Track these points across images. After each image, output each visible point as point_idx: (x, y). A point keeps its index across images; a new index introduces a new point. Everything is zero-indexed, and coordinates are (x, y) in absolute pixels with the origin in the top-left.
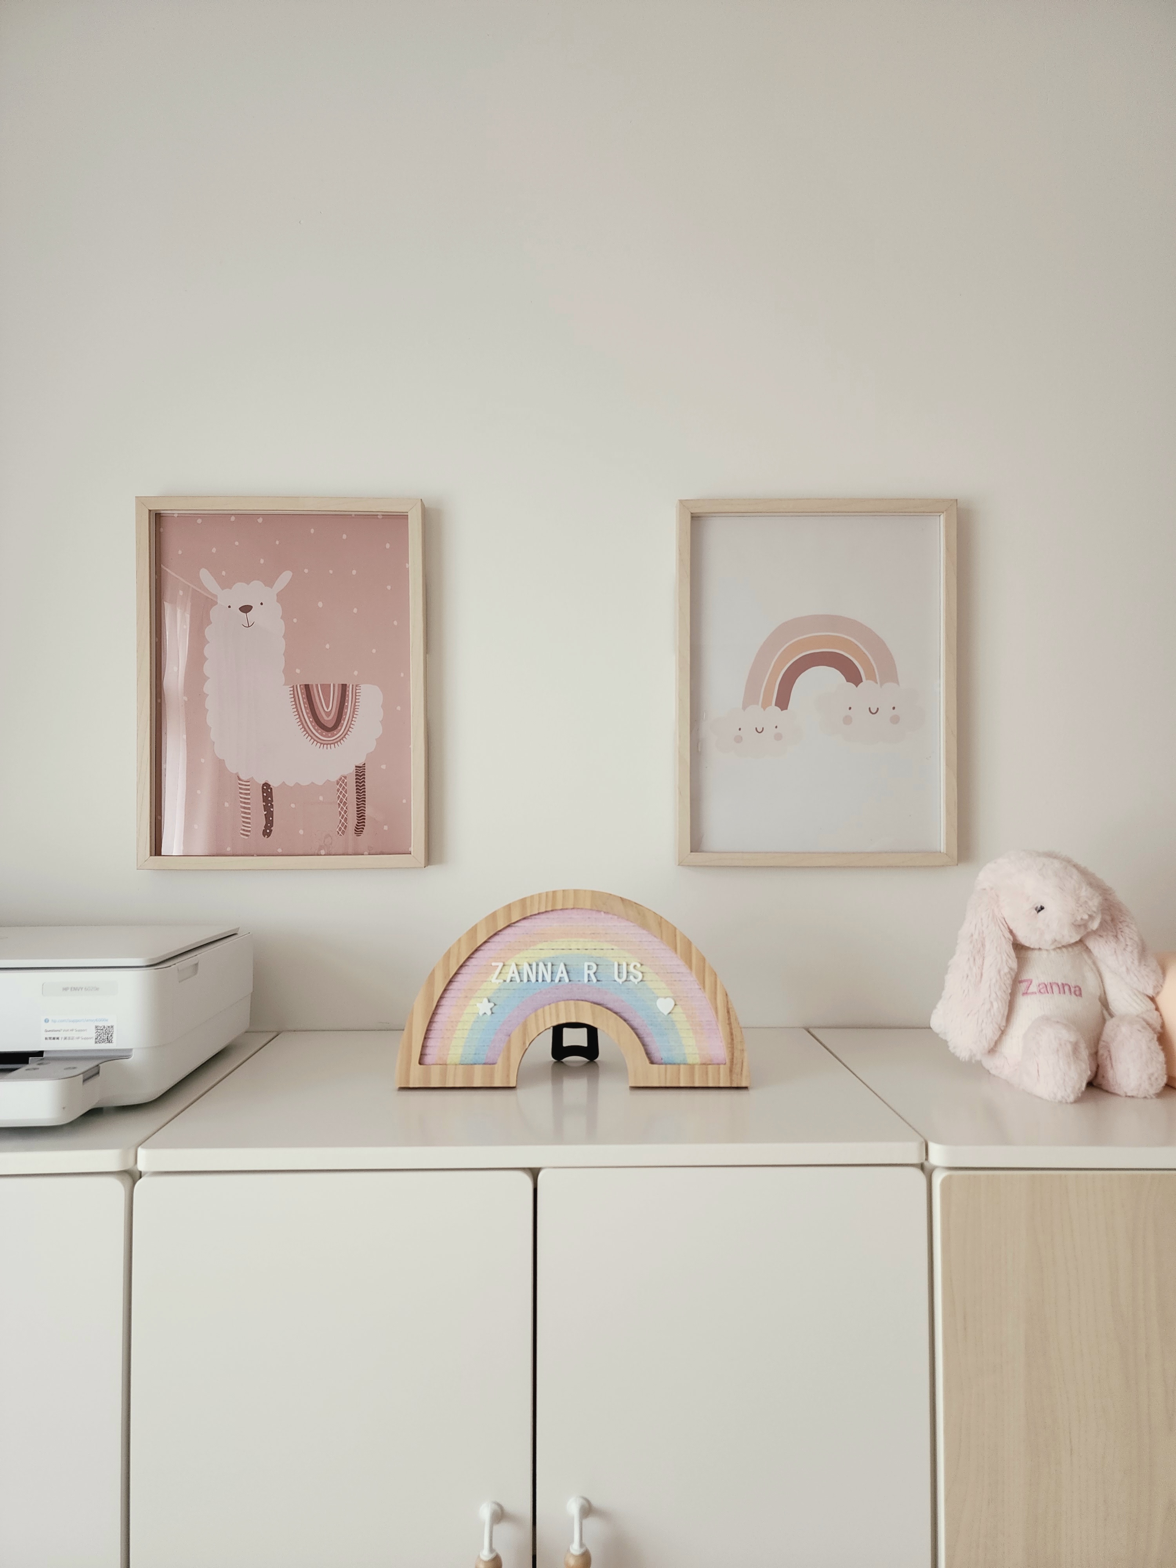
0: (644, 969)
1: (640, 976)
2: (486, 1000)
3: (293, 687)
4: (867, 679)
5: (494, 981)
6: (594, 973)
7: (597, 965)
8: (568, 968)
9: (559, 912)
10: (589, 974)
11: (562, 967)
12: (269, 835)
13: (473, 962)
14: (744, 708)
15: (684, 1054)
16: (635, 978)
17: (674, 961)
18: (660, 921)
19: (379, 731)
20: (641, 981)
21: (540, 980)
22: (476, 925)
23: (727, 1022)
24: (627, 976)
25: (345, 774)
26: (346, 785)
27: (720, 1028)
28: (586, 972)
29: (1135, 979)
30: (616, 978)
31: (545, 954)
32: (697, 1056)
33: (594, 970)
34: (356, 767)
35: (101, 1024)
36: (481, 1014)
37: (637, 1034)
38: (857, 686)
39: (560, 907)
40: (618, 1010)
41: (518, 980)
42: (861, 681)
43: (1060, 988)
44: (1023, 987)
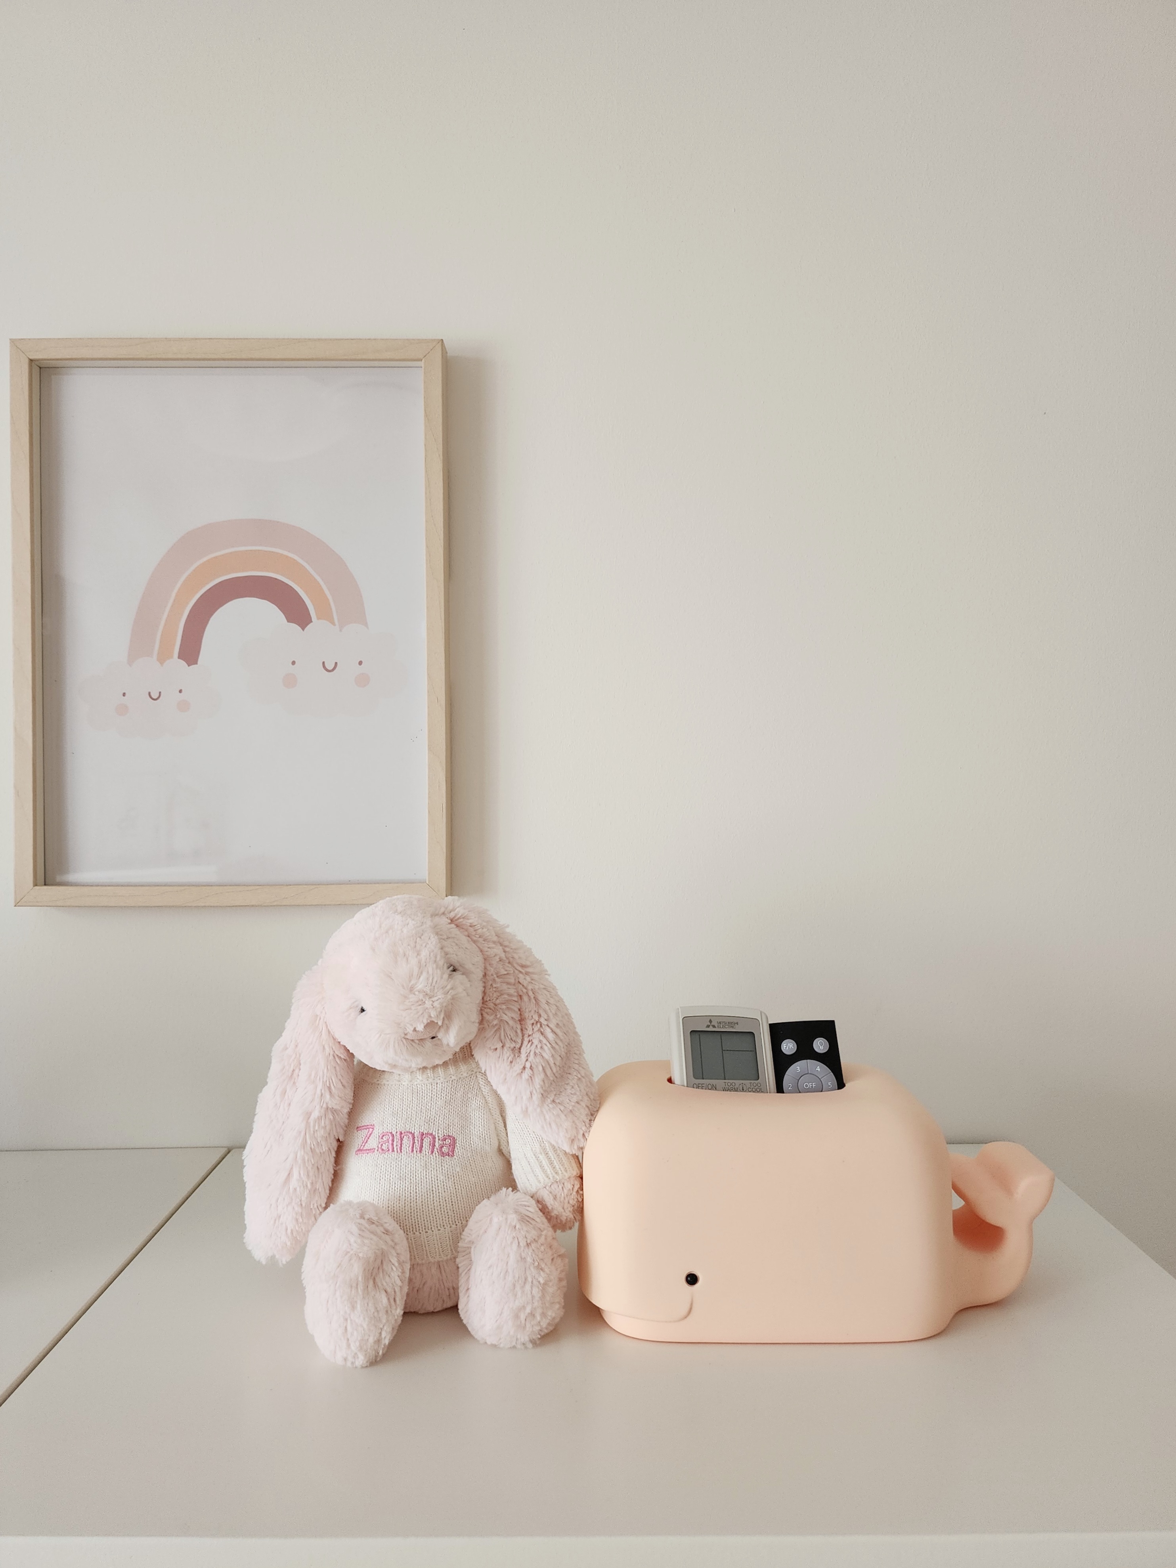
4: (318, 618)
14: (131, 660)
38: (303, 629)
42: (310, 621)
43: (417, 1145)
44: (360, 1136)
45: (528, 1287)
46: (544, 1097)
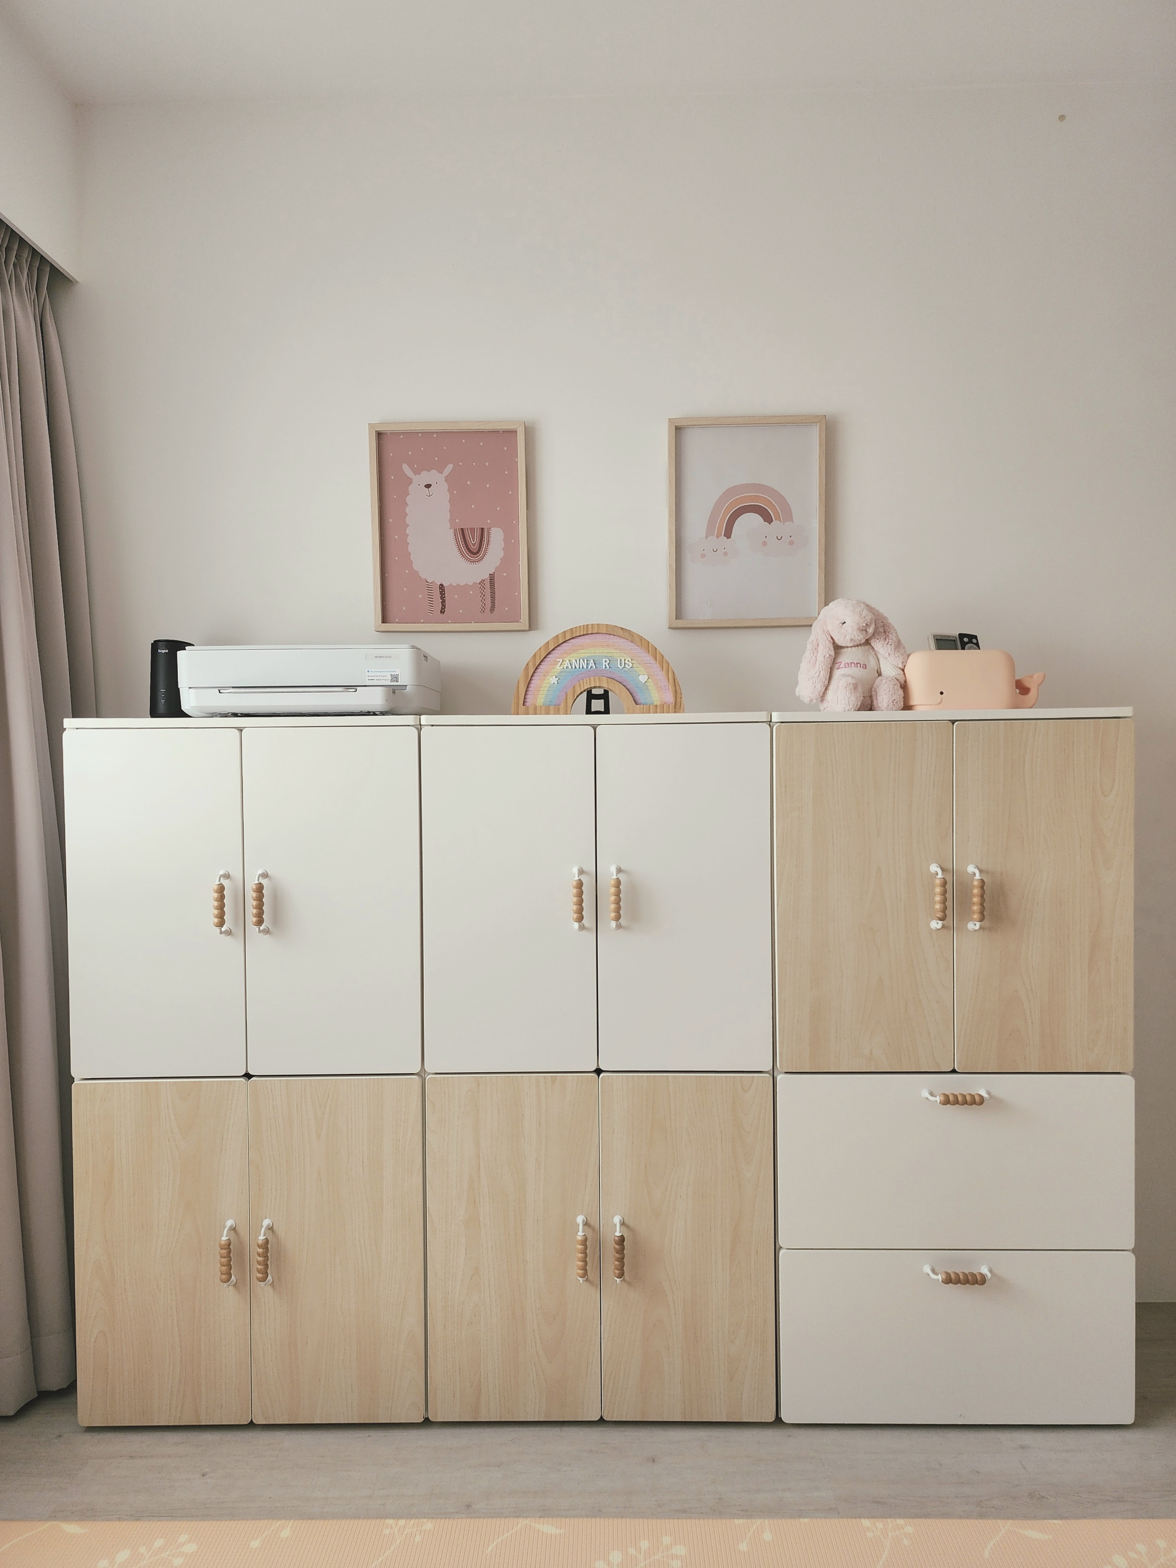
0: (632, 662)
1: (631, 665)
2: (554, 677)
3: (454, 530)
4: (776, 520)
5: (558, 668)
6: (608, 664)
7: (610, 660)
8: (595, 662)
9: (590, 635)
10: (605, 665)
11: (592, 661)
12: (444, 613)
13: (547, 659)
14: (706, 537)
15: (653, 701)
16: (628, 666)
17: (649, 658)
18: (641, 638)
19: (502, 554)
20: (632, 667)
21: (581, 667)
22: (548, 641)
23: (674, 685)
24: (625, 665)
25: (484, 579)
26: (484, 585)
27: (670, 688)
28: (604, 663)
29: (893, 659)
30: (619, 666)
31: (583, 655)
32: (659, 701)
33: (608, 663)
34: (490, 574)
35: (392, 673)
36: (552, 683)
37: (630, 692)
38: (770, 524)
39: (590, 633)
40: (620, 681)
41: (570, 668)
42: (772, 521)
43: (856, 665)
44: (837, 666)
45: (896, 695)
46: (895, 650)
